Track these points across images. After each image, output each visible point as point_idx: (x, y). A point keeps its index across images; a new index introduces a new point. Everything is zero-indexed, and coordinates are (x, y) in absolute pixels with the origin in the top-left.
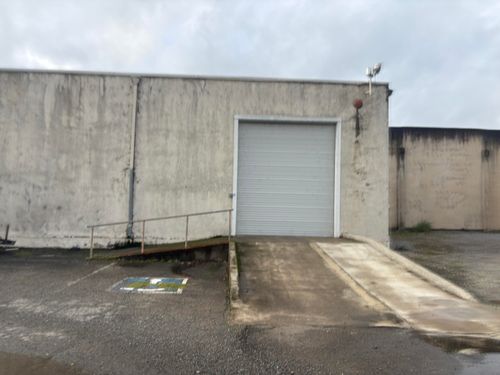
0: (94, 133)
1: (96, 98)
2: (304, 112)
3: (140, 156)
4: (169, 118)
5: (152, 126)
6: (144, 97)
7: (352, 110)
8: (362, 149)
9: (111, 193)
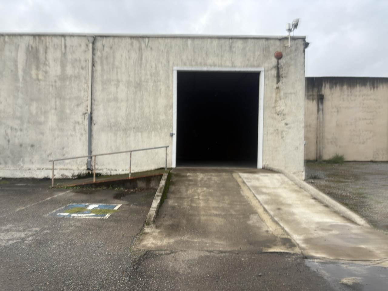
0: (59, 84)
1: (58, 54)
2: (233, 63)
3: (96, 103)
4: (119, 70)
5: (105, 77)
6: (98, 54)
7: (274, 61)
8: (282, 93)
9: (73, 133)
